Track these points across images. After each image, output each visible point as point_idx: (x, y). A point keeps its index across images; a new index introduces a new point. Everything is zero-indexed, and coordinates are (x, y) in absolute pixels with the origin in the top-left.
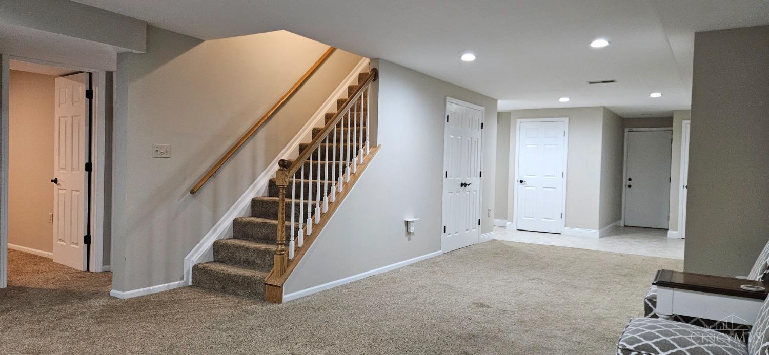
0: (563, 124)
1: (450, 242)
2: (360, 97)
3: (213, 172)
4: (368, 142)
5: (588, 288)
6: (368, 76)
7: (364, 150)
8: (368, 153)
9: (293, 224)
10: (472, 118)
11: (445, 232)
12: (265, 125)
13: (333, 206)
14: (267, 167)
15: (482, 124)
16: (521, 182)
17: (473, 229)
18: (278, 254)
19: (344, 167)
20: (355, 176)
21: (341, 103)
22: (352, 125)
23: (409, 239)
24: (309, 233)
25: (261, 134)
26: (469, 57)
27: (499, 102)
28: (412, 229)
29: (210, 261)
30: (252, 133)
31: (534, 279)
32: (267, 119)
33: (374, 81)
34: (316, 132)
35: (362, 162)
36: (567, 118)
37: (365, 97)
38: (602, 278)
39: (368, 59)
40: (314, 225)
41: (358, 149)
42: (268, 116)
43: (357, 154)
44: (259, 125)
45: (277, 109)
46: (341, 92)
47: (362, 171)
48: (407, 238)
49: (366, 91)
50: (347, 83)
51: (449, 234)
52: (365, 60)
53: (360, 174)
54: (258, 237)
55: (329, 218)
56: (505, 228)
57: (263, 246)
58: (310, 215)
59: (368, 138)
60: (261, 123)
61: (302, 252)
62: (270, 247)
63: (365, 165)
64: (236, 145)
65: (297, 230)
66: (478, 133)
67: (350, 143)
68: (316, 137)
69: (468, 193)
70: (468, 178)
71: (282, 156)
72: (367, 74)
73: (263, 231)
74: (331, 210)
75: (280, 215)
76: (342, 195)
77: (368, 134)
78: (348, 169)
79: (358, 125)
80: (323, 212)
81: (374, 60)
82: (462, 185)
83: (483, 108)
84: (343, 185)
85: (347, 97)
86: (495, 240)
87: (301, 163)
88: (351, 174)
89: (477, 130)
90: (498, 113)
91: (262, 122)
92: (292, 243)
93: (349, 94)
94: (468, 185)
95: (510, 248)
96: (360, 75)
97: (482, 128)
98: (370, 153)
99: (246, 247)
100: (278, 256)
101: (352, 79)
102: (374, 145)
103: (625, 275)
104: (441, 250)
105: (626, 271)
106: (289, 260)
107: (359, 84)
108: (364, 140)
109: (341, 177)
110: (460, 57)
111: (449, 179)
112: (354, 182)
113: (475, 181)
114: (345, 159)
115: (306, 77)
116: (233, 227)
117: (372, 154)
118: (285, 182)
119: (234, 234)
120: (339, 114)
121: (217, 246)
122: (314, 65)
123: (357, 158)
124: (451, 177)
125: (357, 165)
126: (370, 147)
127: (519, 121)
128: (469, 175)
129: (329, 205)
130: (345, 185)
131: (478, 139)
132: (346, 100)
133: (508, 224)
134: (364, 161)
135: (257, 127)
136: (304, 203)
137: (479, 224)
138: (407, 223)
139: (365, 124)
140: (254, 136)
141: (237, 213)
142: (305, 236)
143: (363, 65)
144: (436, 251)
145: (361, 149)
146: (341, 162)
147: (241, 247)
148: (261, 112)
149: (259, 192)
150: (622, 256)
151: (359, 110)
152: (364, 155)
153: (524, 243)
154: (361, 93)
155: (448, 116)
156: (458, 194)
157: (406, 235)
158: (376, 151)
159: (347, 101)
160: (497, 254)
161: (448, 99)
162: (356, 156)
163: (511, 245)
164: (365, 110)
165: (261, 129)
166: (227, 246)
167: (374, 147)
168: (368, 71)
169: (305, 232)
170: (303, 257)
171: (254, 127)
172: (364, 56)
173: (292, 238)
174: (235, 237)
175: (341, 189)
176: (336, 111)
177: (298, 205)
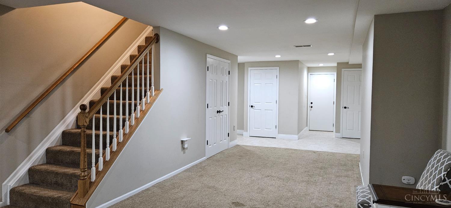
0: (276, 71)
1: (211, 151)
2: (147, 54)
3: (27, 113)
4: (153, 87)
5: (303, 181)
6: (152, 39)
7: (150, 92)
8: (153, 95)
9: (94, 151)
10: (223, 67)
11: (207, 144)
12: (71, 75)
13: (127, 136)
14: (75, 106)
15: (229, 71)
16: (252, 106)
17: (225, 139)
18: (81, 180)
19: (136, 105)
20: (144, 113)
21: (132, 58)
22: (141, 74)
23: (184, 153)
24: (107, 158)
25: (69, 82)
26: (223, 28)
27: (239, 57)
28: (186, 146)
29: (26, 183)
30: (61, 81)
31: (269, 176)
32: (73, 70)
33: (156, 43)
34: (114, 79)
35: (149, 101)
36: (279, 68)
37: (150, 53)
38: (308, 172)
39: (152, 27)
40: (111, 152)
41: (146, 92)
42: (74, 68)
43: (145, 96)
44: (67, 75)
45: (82, 62)
46: (132, 50)
47: (149, 108)
48: (183, 152)
49: (151, 49)
50: (137, 43)
51: (210, 145)
52: (149, 28)
53: (148, 111)
54: (66, 163)
55: (123, 146)
56: (243, 136)
57: (70, 171)
58: (108, 145)
59: (153, 84)
60: (68, 74)
61: (102, 175)
62: (76, 172)
63: (151, 103)
64: (47, 91)
65: (97, 157)
66: (226, 78)
67: (140, 87)
68: (114, 83)
69: (221, 117)
70: (221, 107)
71: (83, 101)
72: (151, 37)
73: (71, 157)
74: (126, 140)
75: (82, 143)
76: (134, 128)
77: (153, 81)
78: (139, 107)
79: (145, 74)
80: (119, 141)
81: (156, 28)
82: (218, 112)
83: (229, 62)
84: (135, 119)
85: (137, 53)
86: (238, 145)
87: (100, 105)
88: (141, 111)
89: (226, 75)
90: (238, 64)
91: (70, 72)
92: (94, 168)
93: (139, 51)
94: (222, 112)
95: (248, 151)
96: (146, 38)
97: (229, 74)
98: (155, 95)
99: (55, 172)
100: (82, 181)
101: (140, 40)
102: (158, 89)
103: (321, 168)
104: (205, 156)
105: (320, 165)
106: (91, 182)
107: (145, 44)
108: (150, 85)
109: (133, 114)
110: (218, 27)
111: (210, 108)
112: (143, 117)
113: (225, 108)
114: (135, 99)
115: (105, 38)
116: (46, 155)
117: (157, 95)
118: (86, 122)
119: (47, 160)
120: (131, 66)
121: (31, 171)
122: (111, 30)
123: (145, 99)
124: (211, 107)
125: (145, 104)
126: (155, 91)
127: (249, 69)
128: (222, 105)
129: (123, 136)
130: (136, 120)
131: (227, 81)
132: (136, 55)
133: (244, 133)
134: (150, 101)
135: (65, 77)
136: (103, 134)
137: (228, 136)
138: (182, 142)
139: (150, 73)
140: (62, 84)
141: (49, 144)
142: (105, 162)
143: (148, 31)
144: (203, 157)
145: (148, 93)
146: (133, 102)
147: (52, 172)
148: (68, 65)
149: (68, 126)
150: (314, 153)
151: (145, 63)
152: (150, 97)
153: (256, 147)
154: (147, 51)
155: (208, 67)
156: (215, 118)
157: (182, 151)
158: (159, 93)
159: (137, 57)
160: (241, 156)
161: (208, 56)
162: (145, 97)
163: (249, 148)
164: (150, 63)
165: (69, 78)
166: (39, 172)
167: (158, 90)
168: (152, 35)
169: (104, 158)
170: (103, 179)
171: (63, 76)
172: (148, 25)
173: (93, 164)
174: (48, 163)
175: (133, 123)
176: (129, 63)
177: (97, 136)
